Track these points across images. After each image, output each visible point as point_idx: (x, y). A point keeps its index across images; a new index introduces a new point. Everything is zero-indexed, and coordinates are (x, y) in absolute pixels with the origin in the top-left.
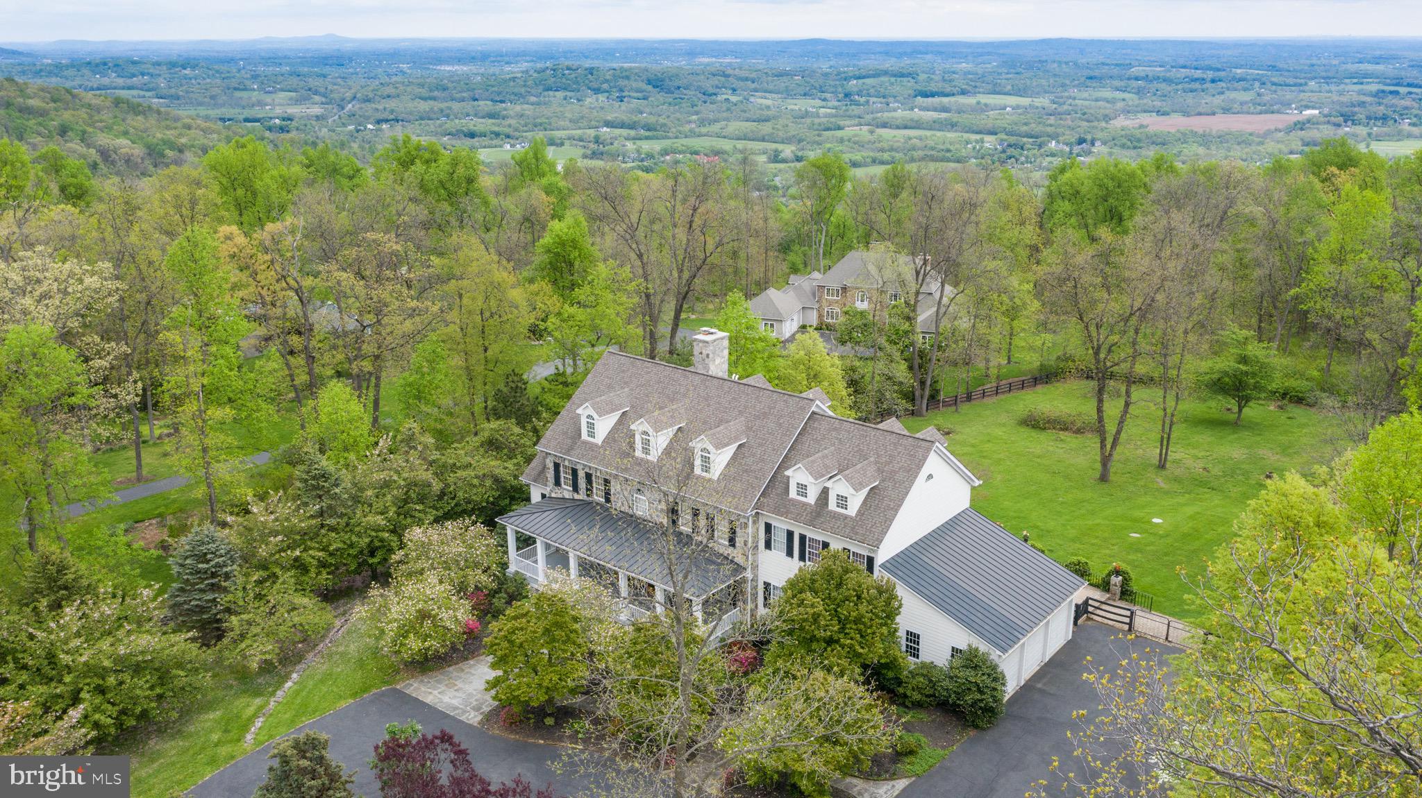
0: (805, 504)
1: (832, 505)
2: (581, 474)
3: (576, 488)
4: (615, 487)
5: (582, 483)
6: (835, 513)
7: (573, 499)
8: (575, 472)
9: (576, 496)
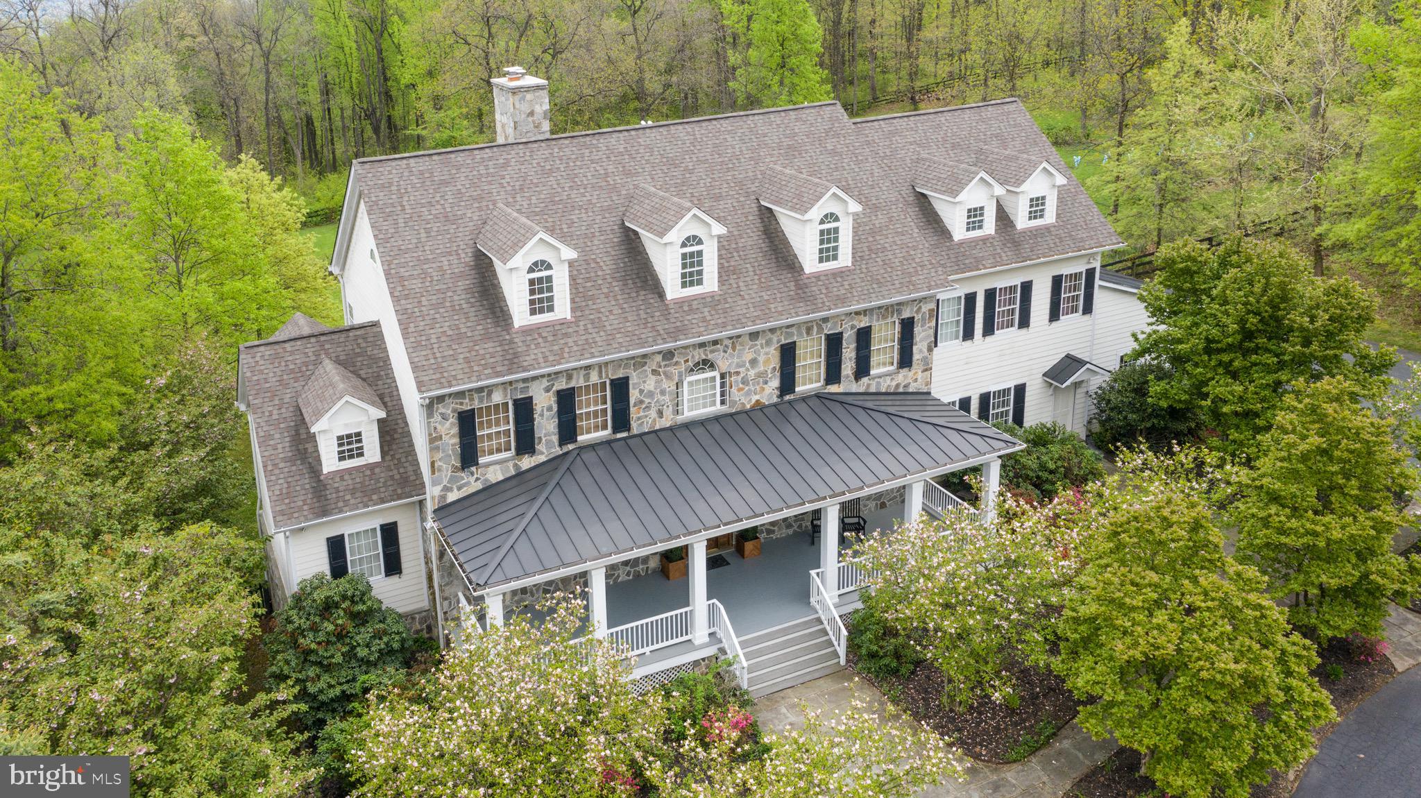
0: (985, 240)
1: (1022, 222)
2: (544, 402)
3: (526, 443)
4: (642, 386)
5: (546, 426)
6: (1030, 230)
7: (520, 474)
8: (524, 410)
9: (527, 462)
